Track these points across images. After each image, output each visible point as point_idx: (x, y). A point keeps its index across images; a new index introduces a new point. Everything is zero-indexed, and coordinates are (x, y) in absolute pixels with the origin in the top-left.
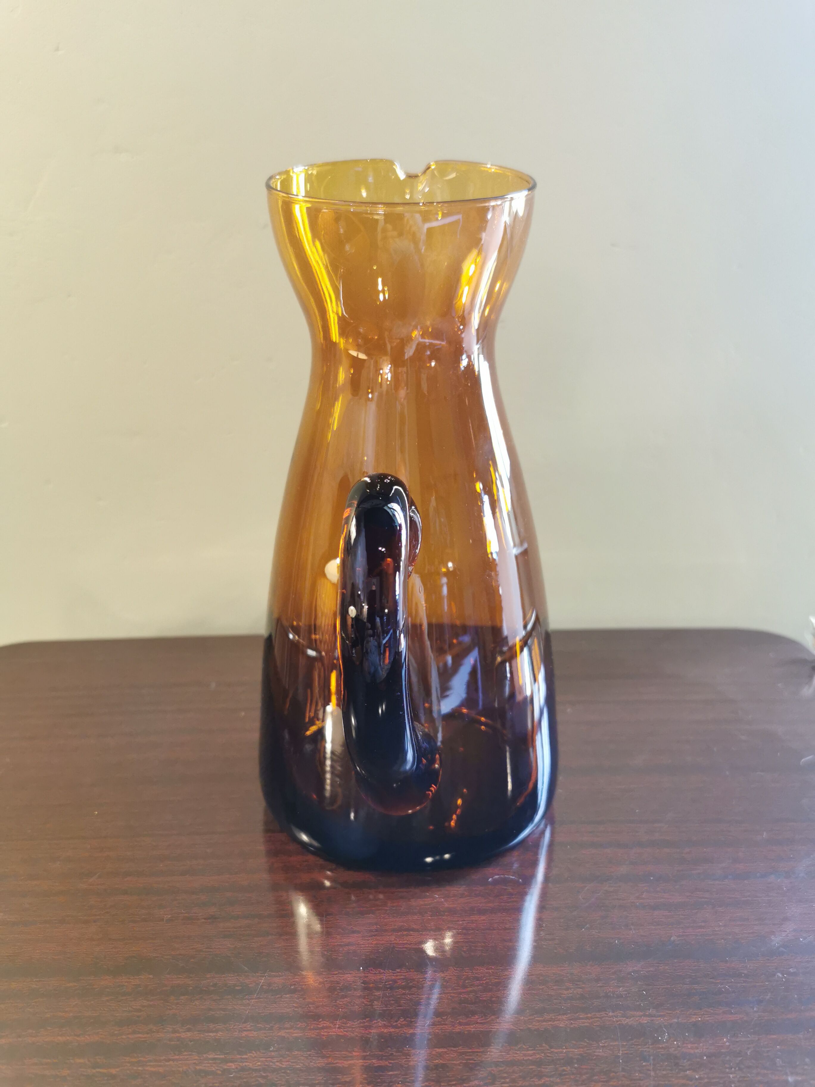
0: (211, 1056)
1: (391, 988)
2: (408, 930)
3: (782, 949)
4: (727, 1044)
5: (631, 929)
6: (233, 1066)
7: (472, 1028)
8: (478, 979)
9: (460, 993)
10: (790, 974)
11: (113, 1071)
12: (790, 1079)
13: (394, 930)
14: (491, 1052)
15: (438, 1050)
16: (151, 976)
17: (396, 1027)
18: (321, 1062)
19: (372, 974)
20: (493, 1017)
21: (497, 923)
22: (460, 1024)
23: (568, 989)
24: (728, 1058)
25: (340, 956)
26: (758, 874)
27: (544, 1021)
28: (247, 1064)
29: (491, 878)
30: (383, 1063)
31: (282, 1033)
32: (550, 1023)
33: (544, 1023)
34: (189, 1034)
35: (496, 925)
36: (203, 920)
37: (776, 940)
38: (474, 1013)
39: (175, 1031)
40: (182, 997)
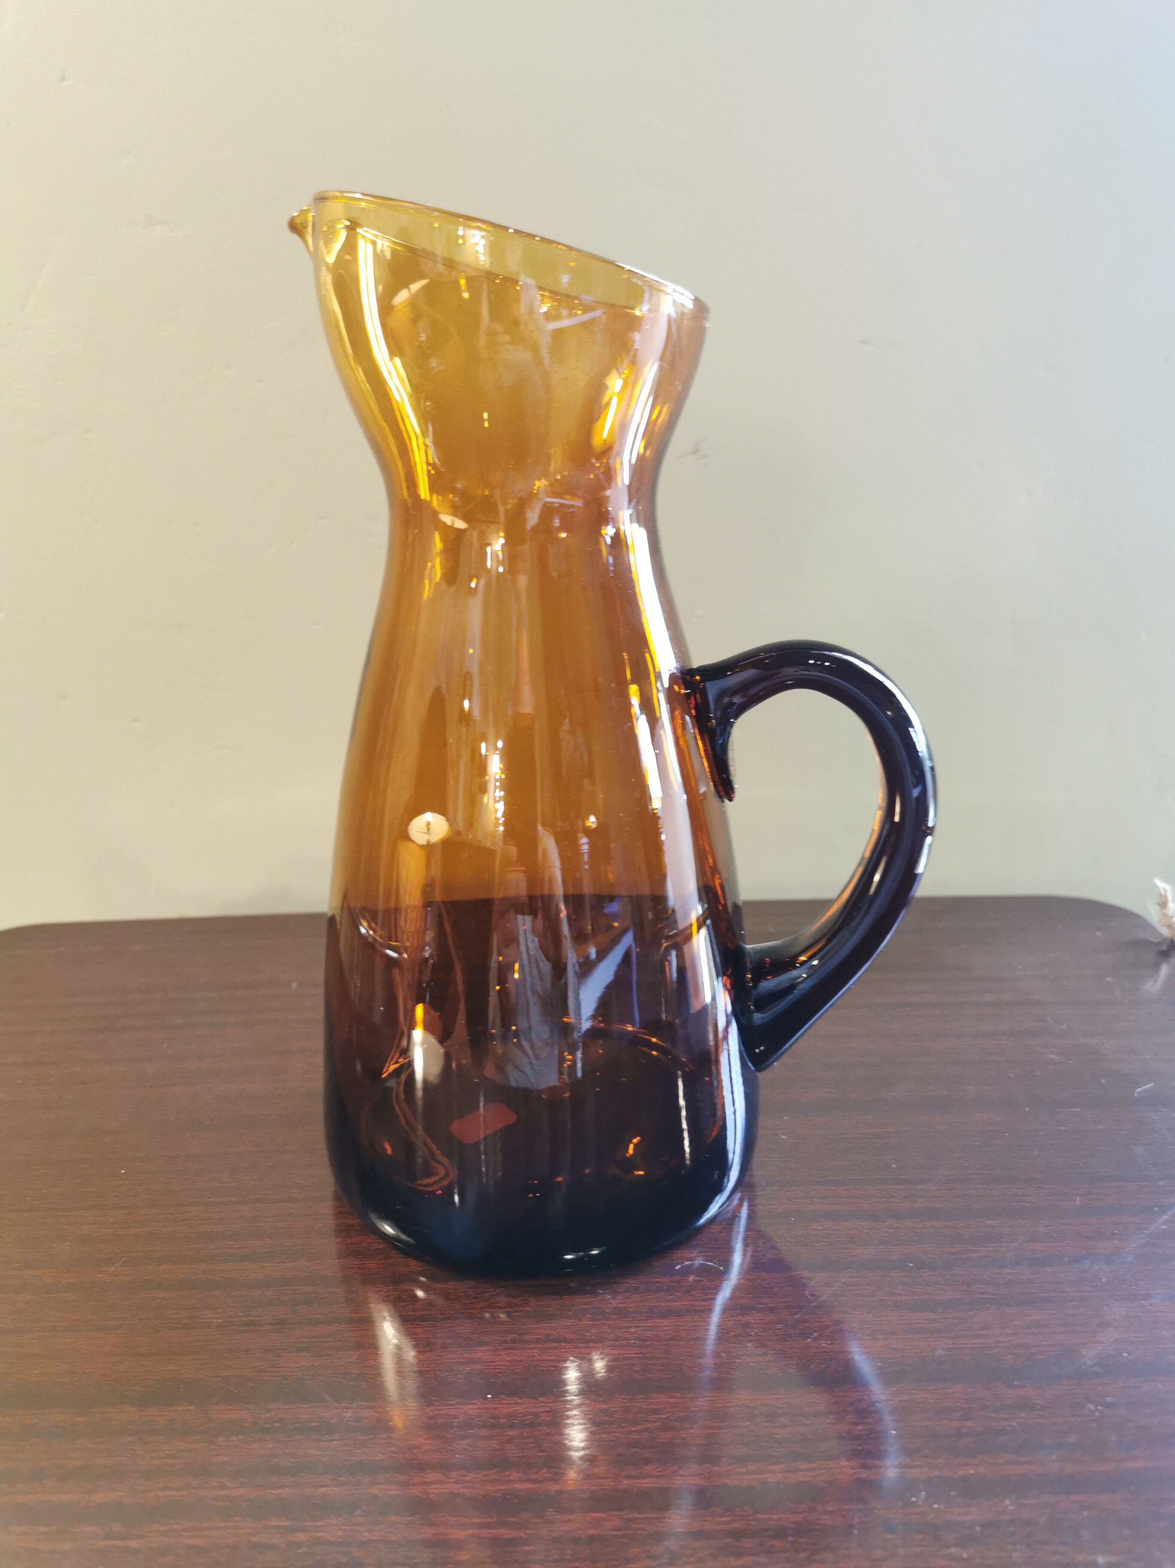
0: (272, 1523)
1: (531, 1425)
2: (557, 1341)
3: (1096, 1369)
4: (1011, 1508)
5: (877, 1340)
6: (302, 1537)
7: (645, 1483)
8: (654, 1412)
9: (630, 1433)
10: (1106, 1405)
11: (135, 1544)
12: (1101, 1560)
13: (538, 1341)
14: (669, 1518)
15: (594, 1515)
16: (192, 1408)
17: (534, 1481)
18: (427, 1532)
19: (505, 1404)
20: (675, 1468)
21: (685, 1330)
22: (627, 1477)
23: (783, 1427)
24: (1011, 1529)
25: (460, 1379)
26: (1066, 1259)
27: (747, 1473)
28: (322, 1534)
29: (679, 1264)
30: (515, 1533)
31: (374, 1490)
32: (755, 1476)
33: (748, 1477)
34: (242, 1491)
35: (683, 1334)
36: (269, 1327)
37: (1089, 1356)
38: (647, 1462)
39: (222, 1487)
40: (234, 1438)
